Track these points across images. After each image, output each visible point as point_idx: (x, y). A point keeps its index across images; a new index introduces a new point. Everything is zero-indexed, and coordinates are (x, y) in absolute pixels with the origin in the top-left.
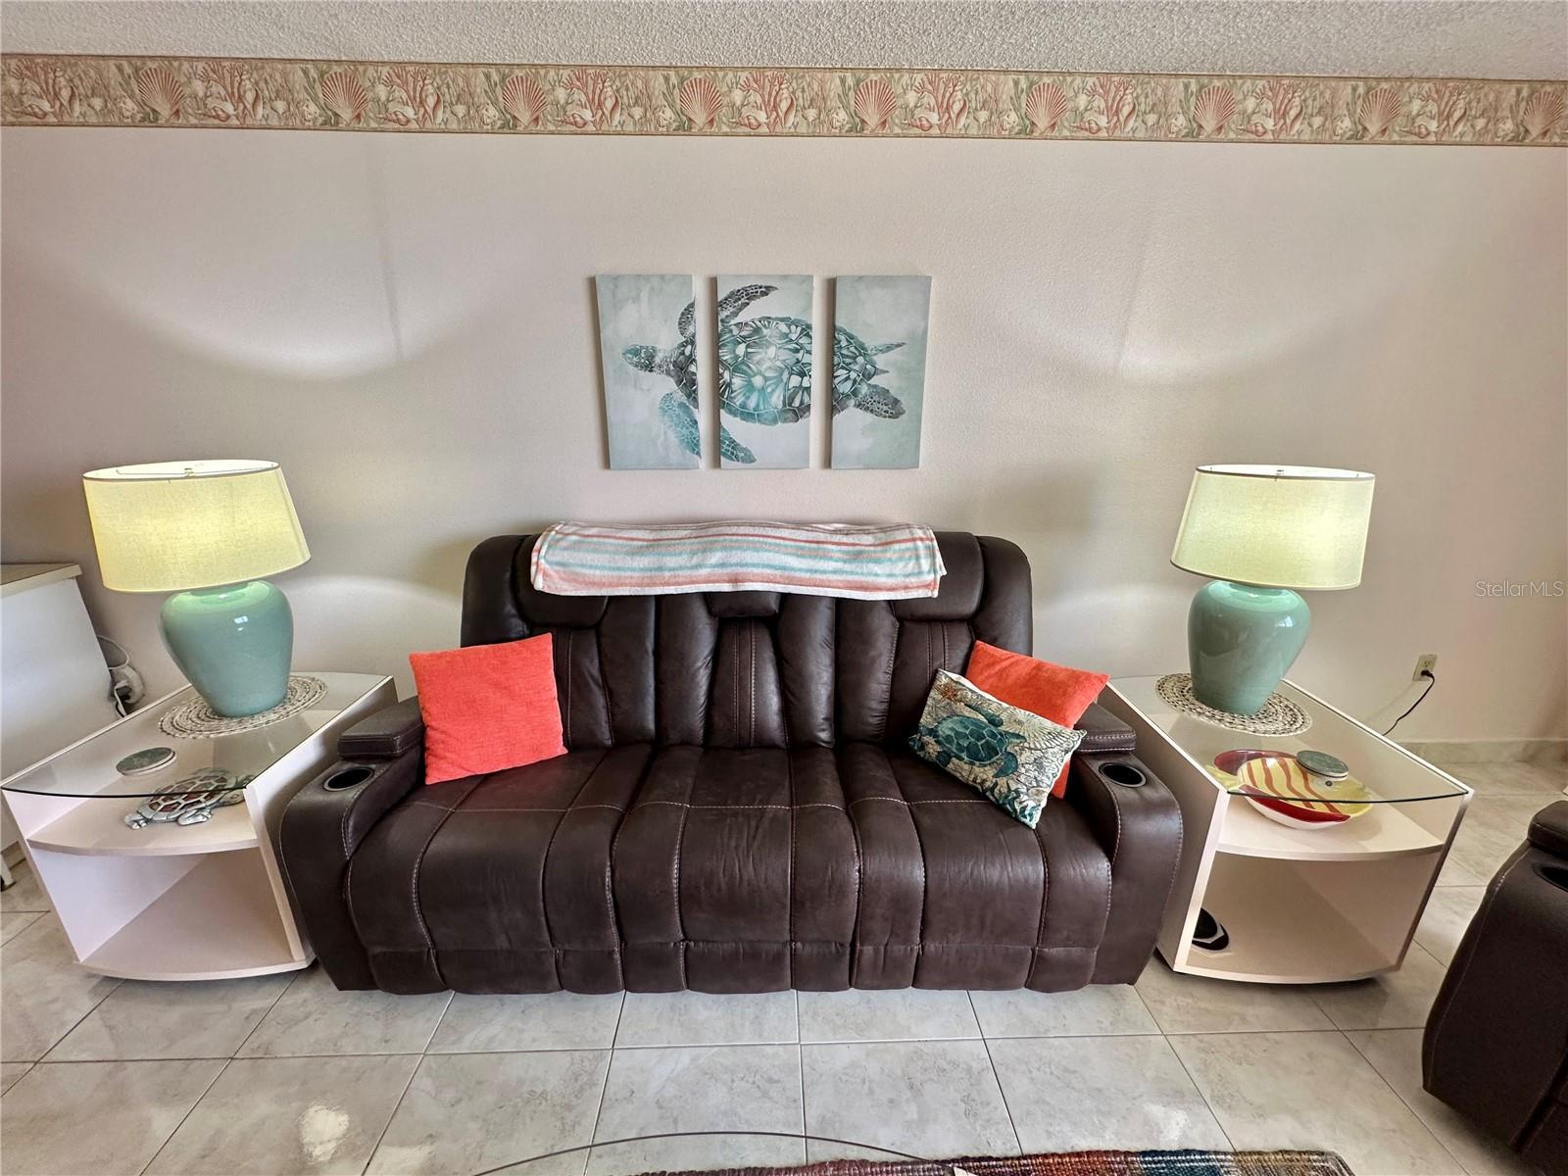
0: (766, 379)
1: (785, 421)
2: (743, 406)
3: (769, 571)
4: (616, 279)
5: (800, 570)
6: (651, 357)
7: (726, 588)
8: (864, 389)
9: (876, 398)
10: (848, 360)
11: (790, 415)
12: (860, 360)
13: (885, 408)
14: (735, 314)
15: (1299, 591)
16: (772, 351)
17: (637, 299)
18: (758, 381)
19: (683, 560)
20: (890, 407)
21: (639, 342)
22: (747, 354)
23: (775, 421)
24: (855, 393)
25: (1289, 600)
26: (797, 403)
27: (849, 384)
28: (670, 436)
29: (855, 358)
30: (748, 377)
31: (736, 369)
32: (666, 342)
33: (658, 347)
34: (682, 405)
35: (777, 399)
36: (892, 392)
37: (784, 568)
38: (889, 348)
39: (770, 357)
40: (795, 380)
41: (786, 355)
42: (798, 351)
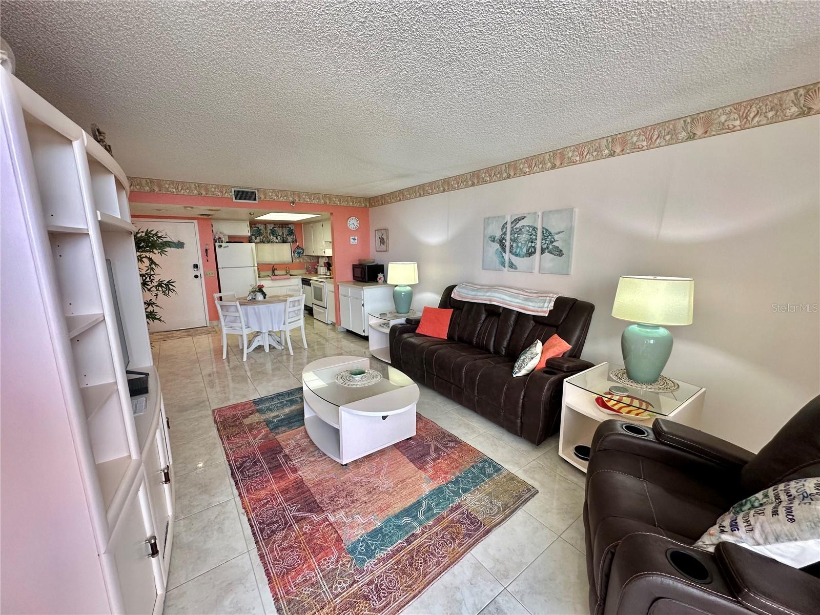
0: (522, 244)
1: (527, 257)
2: (516, 252)
3: (499, 300)
4: (489, 218)
6: (494, 238)
8: (551, 247)
9: (554, 250)
10: (546, 237)
11: (528, 255)
12: (550, 237)
13: (557, 253)
14: (515, 225)
16: (524, 235)
17: (493, 223)
18: (520, 244)
20: (560, 253)
21: (492, 234)
22: (517, 237)
23: (524, 257)
24: (548, 248)
26: (530, 251)
27: (546, 245)
29: (548, 237)
30: (517, 243)
34: (500, 252)
35: (525, 250)
36: (560, 247)
37: (503, 299)
38: (559, 233)
39: (524, 237)
40: (530, 244)
41: (528, 237)
42: (531, 235)
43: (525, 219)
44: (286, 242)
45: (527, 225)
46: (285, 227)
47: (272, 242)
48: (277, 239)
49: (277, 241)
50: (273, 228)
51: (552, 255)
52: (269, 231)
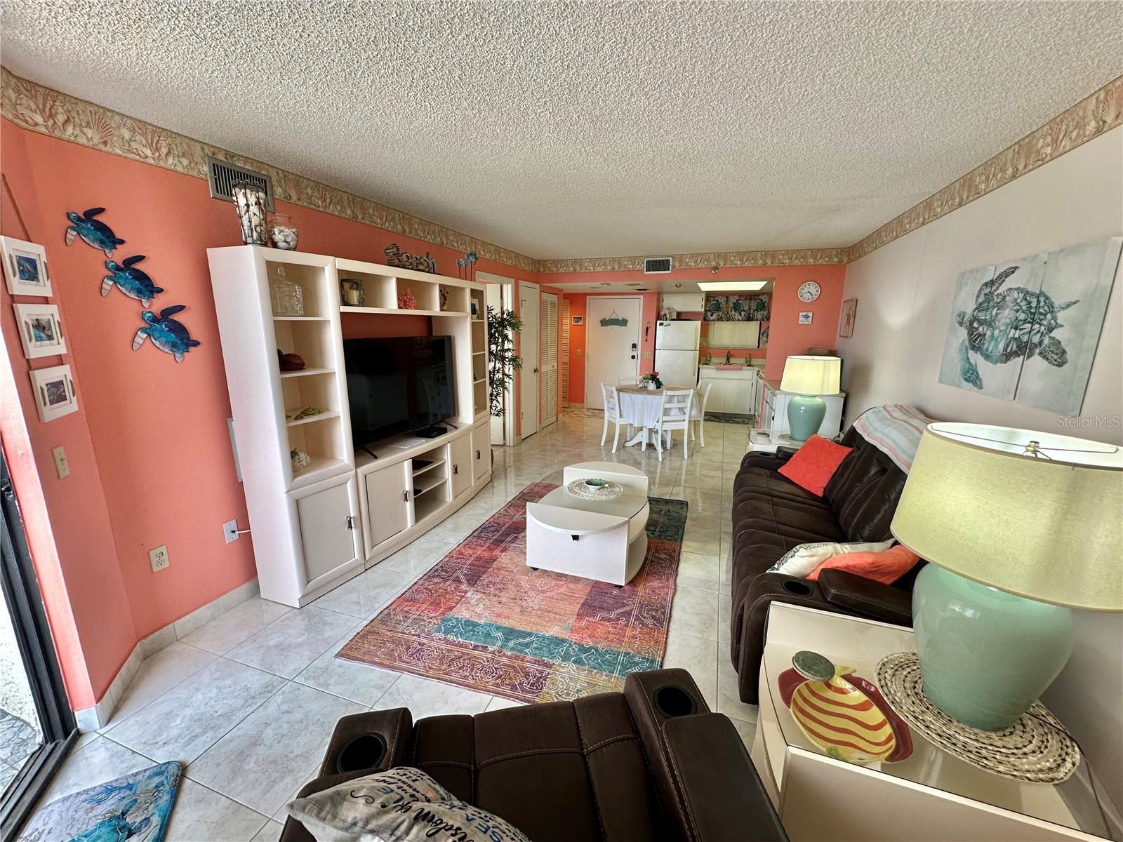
1: (1001, 362)
2: (987, 350)
6: (963, 318)
8: (1046, 341)
9: (1052, 349)
11: (1005, 358)
12: (1049, 316)
13: (1056, 357)
14: (998, 288)
17: (967, 285)
20: (1058, 356)
21: (962, 309)
23: (997, 362)
24: (1041, 343)
26: (1009, 350)
27: (1039, 335)
29: (1045, 315)
31: (990, 325)
35: (1001, 346)
36: (1063, 344)
38: (1069, 305)
41: (1012, 314)
42: (1017, 311)
43: (1017, 271)
44: (752, 320)
45: (1016, 286)
46: (755, 299)
47: (733, 320)
48: (741, 315)
49: (740, 318)
50: (737, 301)
51: (1045, 362)
52: (731, 305)
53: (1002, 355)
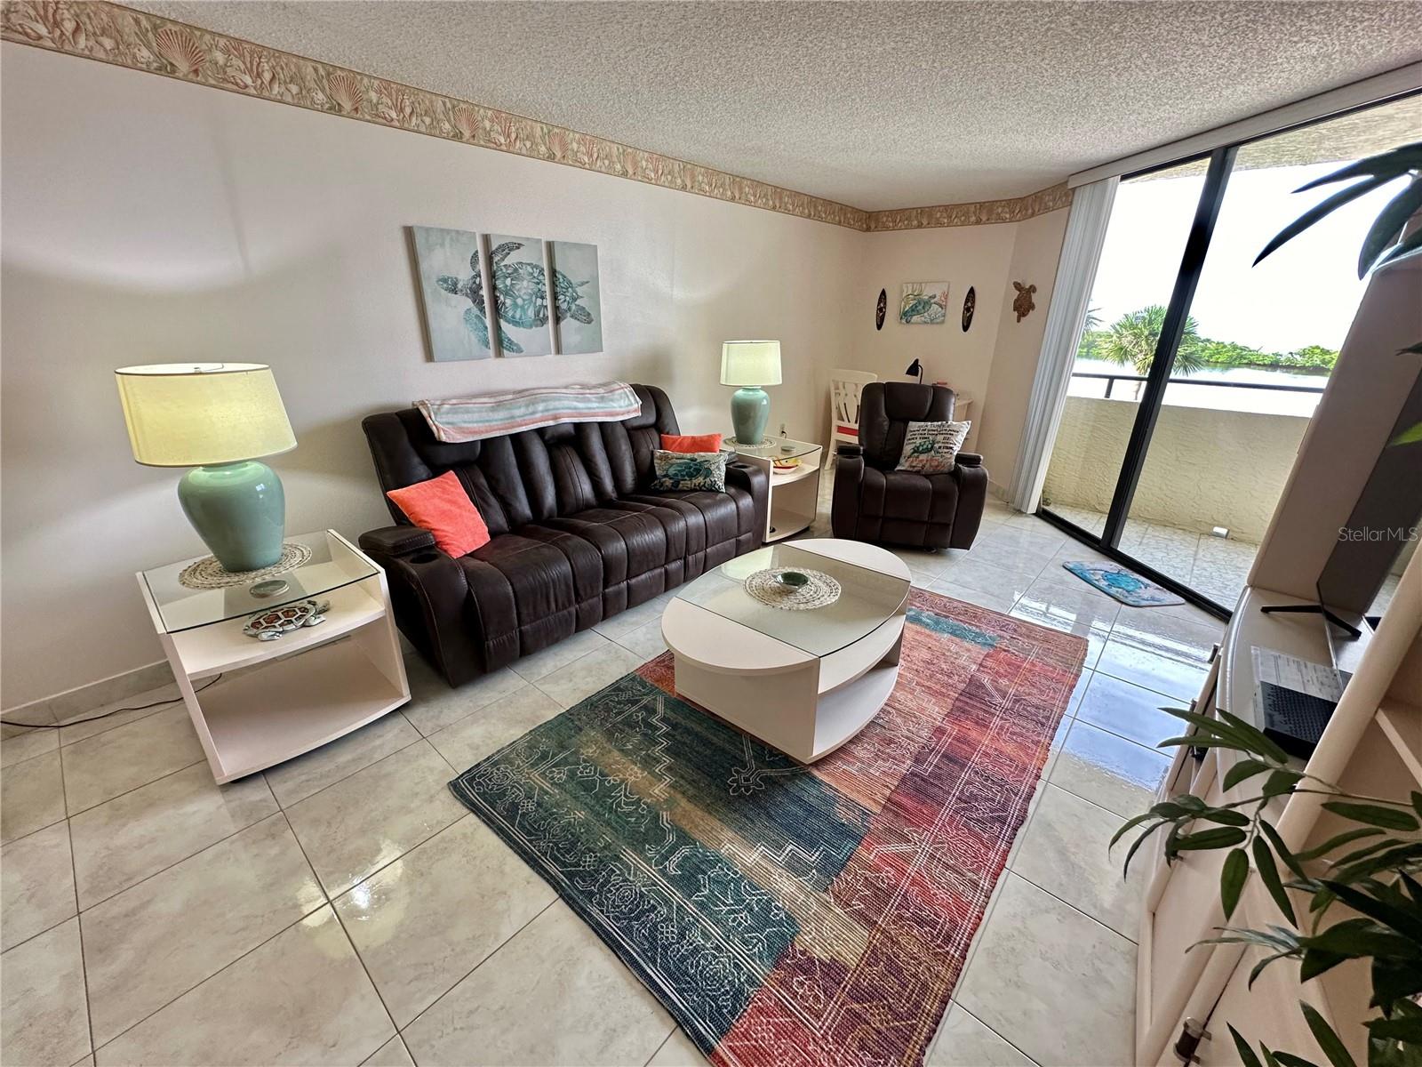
0: (524, 300)
1: (537, 326)
2: (513, 317)
3: (570, 411)
4: (428, 230)
5: (583, 409)
6: (455, 284)
7: (551, 423)
8: (574, 307)
9: (580, 312)
10: (564, 290)
11: (539, 322)
12: (570, 289)
13: (584, 318)
14: (502, 260)
15: (763, 388)
16: (525, 283)
17: (442, 245)
18: (519, 301)
19: (522, 410)
20: (586, 317)
21: (446, 274)
22: (512, 284)
23: (531, 327)
25: (762, 394)
26: (541, 315)
27: (566, 303)
28: (469, 336)
29: (566, 289)
30: (514, 298)
31: (506, 294)
32: (464, 275)
33: (459, 278)
34: (477, 316)
35: (531, 313)
37: (575, 408)
38: (583, 284)
39: (525, 287)
40: (539, 301)
41: (532, 286)
42: (538, 284)
53: (535, 320)
